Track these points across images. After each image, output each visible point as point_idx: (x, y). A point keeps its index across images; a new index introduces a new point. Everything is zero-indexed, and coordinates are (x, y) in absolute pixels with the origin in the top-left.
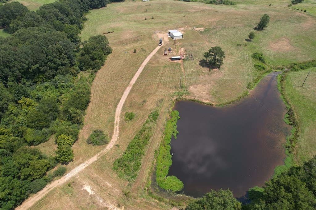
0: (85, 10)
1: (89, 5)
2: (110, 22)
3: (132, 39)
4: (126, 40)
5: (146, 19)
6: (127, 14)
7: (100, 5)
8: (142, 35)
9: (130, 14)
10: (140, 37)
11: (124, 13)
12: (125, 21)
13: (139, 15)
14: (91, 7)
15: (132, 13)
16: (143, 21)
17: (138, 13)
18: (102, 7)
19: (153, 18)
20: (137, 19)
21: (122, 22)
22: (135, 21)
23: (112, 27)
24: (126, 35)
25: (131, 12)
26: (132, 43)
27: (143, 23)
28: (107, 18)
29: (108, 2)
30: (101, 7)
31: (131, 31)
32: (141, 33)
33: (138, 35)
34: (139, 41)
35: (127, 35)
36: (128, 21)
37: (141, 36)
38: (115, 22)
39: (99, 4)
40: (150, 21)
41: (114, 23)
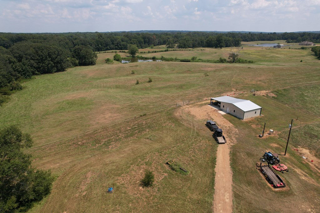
0: (25, 74)
1: (35, 68)
2: (69, 91)
3: (120, 124)
4: (105, 129)
5: (138, 83)
6: (101, 79)
7: (56, 69)
8: (145, 112)
9: (106, 78)
10: (144, 118)
11: (95, 77)
12: (98, 87)
13: (122, 78)
14: (38, 71)
15: (109, 77)
16: (133, 87)
17: (120, 77)
18: (58, 71)
19: (150, 81)
20: (120, 84)
21: (93, 90)
22: (117, 87)
23: (71, 98)
24: (103, 116)
25: (107, 76)
26: (126, 137)
27: (135, 89)
28: (63, 84)
29: (70, 66)
30: (55, 72)
31: (114, 106)
32: (142, 109)
33: (136, 115)
34: (143, 130)
35: (107, 116)
36: (104, 87)
37: (145, 115)
38: (77, 90)
39: (53, 67)
40: (148, 85)
41: (76, 92)
